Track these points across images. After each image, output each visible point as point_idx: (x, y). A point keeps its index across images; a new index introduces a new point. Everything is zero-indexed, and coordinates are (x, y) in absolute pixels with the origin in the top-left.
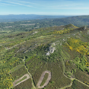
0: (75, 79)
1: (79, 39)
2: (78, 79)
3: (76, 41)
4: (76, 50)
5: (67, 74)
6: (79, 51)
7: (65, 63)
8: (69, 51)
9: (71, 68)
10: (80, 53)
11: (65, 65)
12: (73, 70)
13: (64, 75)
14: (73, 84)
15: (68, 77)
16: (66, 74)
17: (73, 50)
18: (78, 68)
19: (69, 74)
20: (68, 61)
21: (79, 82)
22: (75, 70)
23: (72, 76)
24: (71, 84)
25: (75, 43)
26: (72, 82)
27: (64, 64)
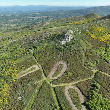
0: (98, 71)
1: (104, 27)
2: (102, 71)
3: (101, 29)
4: (100, 39)
5: (88, 65)
6: (104, 41)
7: (85, 53)
8: (91, 40)
9: (93, 58)
10: (105, 43)
11: (86, 55)
12: (96, 61)
13: (84, 66)
14: (95, 76)
15: (89, 68)
16: (86, 65)
17: (96, 39)
18: (102, 59)
19: (90, 66)
20: (89, 51)
21: (104, 74)
22: (98, 62)
23: (94, 67)
24: (93, 76)
25: (99, 31)
26: (94, 74)
27: (83, 54)
